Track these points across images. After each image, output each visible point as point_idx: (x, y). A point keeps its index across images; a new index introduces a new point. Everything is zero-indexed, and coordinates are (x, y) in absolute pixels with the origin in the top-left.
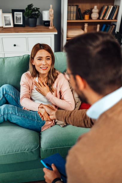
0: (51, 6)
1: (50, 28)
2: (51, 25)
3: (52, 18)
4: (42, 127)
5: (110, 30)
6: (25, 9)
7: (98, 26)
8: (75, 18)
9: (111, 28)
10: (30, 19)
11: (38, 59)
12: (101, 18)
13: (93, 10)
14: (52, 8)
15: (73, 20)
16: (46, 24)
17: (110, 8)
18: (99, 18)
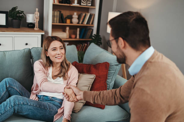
0: (37, 9)
1: (35, 29)
2: (36, 27)
3: (38, 20)
4: (55, 116)
5: (88, 33)
6: (9, 11)
7: (78, 29)
8: (58, 22)
9: (89, 31)
10: (14, 21)
11: (53, 50)
12: (80, 23)
13: (74, 16)
14: (38, 11)
15: (57, 23)
16: (30, 25)
17: (88, 15)
18: (78, 23)
